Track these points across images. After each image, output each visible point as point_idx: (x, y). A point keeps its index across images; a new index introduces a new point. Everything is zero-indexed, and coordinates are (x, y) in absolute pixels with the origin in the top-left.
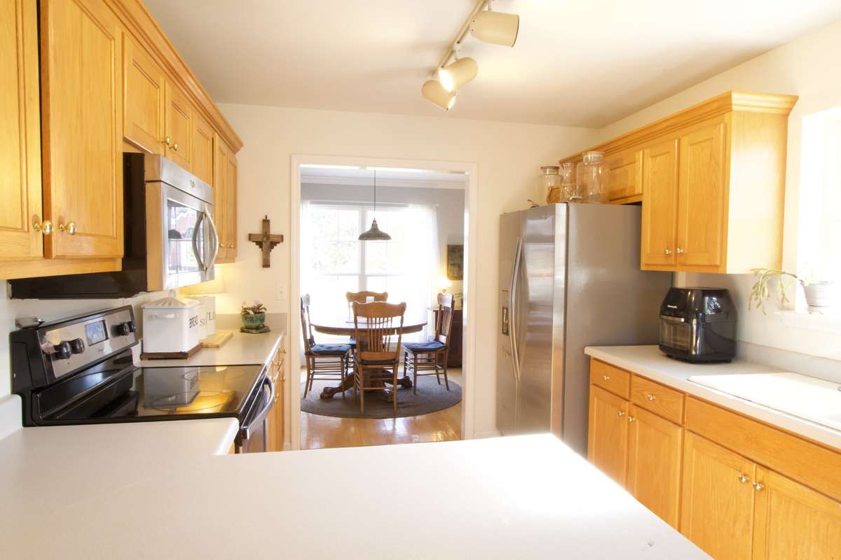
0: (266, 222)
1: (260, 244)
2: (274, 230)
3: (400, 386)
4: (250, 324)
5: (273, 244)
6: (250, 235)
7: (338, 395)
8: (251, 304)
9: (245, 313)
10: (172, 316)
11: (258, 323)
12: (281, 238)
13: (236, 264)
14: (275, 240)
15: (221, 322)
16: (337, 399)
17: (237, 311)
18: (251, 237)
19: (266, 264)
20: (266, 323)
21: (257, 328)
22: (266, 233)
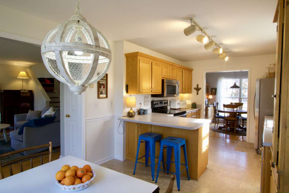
0: (198, 85)
1: (196, 90)
2: (199, 87)
3: (244, 130)
4: (193, 106)
5: (199, 90)
6: (194, 88)
7: (223, 129)
8: (193, 102)
9: (192, 104)
10: (174, 102)
11: (194, 106)
12: (200, 89)
13: (192, 94)
14: (199, 89)
15: (188, 105)
16: (222, 130)
17: (191, 103)
18: (195, 88)
19: (197, 94)
20: (196, 106)
21: (194, 107)
22: (198, 88)
